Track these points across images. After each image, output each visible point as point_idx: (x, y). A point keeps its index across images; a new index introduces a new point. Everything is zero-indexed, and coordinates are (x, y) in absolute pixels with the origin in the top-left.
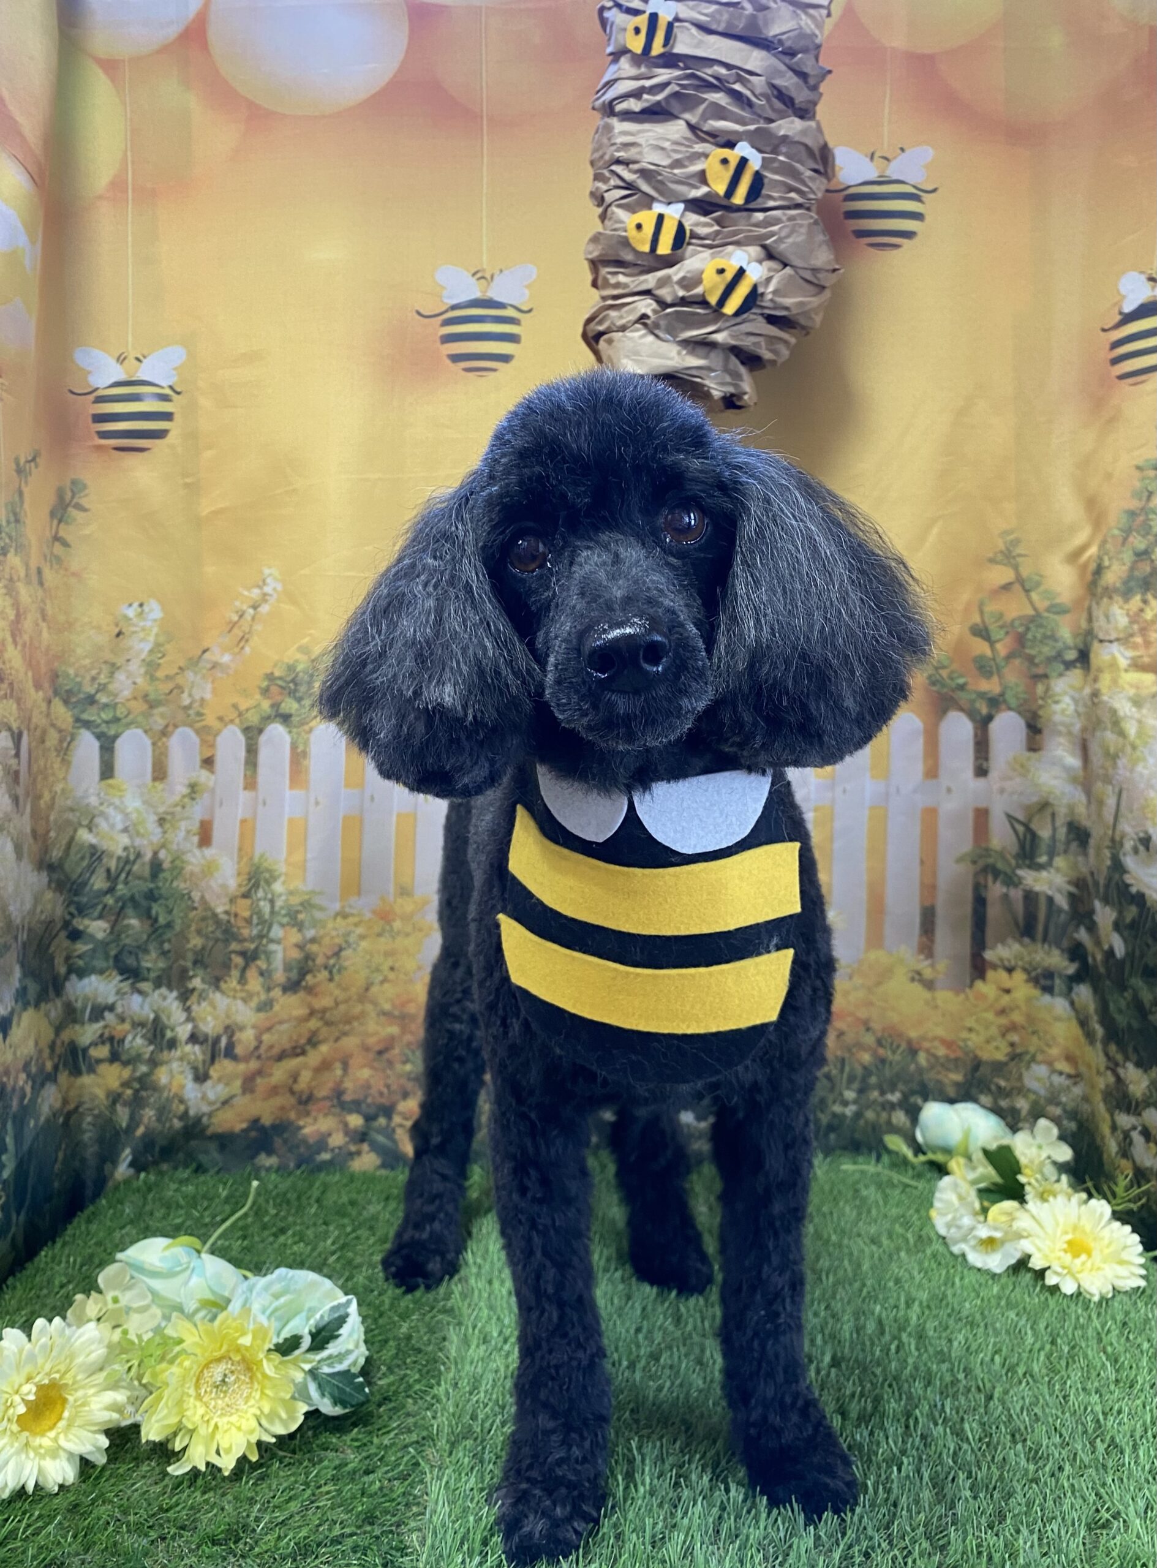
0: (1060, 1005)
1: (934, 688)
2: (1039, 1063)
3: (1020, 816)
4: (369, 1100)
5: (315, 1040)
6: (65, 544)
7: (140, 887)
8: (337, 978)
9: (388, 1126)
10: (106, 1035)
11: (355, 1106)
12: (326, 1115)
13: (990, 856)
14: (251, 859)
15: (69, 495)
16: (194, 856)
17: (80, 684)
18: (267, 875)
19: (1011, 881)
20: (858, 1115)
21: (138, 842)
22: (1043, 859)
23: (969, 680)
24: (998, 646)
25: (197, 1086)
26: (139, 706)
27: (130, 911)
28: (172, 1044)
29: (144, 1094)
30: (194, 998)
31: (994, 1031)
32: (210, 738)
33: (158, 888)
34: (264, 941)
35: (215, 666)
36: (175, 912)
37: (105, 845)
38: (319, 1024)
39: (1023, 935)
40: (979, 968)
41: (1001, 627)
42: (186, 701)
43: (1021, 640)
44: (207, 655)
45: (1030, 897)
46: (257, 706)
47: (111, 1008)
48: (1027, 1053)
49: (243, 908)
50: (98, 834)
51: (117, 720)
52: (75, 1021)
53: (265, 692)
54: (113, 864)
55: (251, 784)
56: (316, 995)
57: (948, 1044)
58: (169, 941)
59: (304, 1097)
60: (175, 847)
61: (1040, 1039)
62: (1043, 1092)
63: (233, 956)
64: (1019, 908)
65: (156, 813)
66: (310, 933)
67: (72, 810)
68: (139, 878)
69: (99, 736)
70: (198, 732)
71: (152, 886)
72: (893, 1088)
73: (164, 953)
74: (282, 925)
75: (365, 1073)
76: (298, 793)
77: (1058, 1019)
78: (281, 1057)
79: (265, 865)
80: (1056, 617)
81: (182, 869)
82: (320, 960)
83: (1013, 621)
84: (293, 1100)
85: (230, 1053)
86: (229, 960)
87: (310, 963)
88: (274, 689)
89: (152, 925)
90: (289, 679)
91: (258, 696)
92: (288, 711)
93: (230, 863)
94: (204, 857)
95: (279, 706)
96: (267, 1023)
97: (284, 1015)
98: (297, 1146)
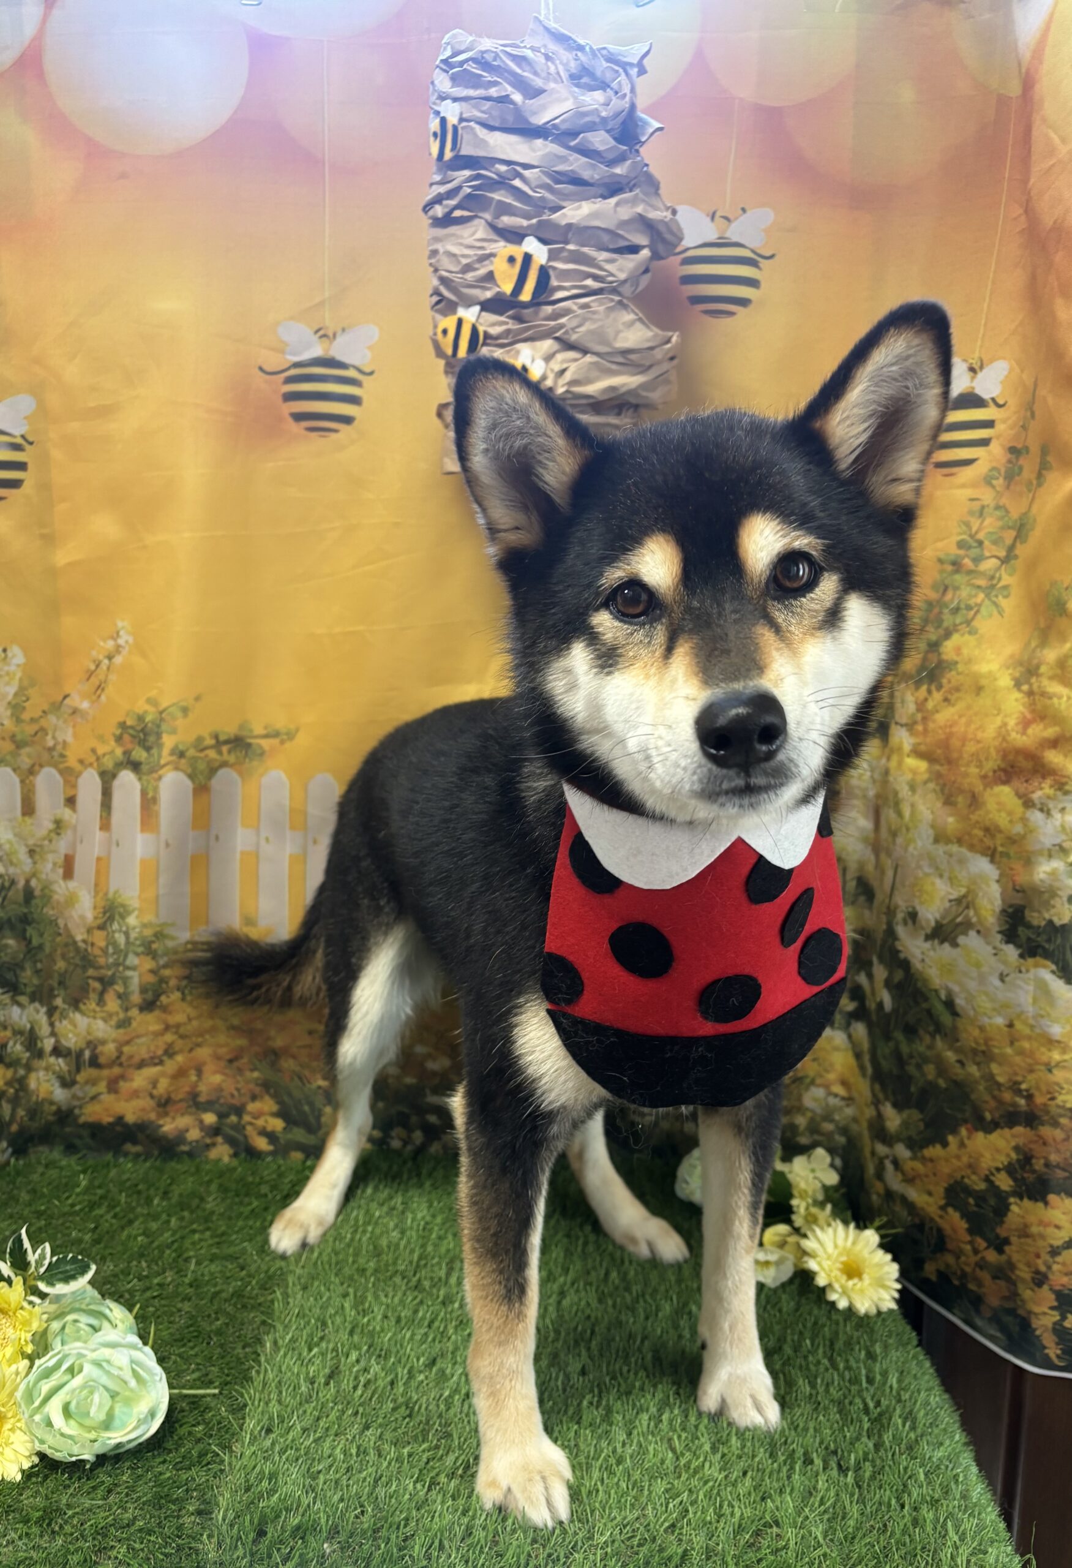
0: (838, 1037)
2: (819, 1086)
4: (222, 1101)
5: (171, 1051)
7: (15, 910)
8: (189, 999)
9: (240, 1125)
11: (209, 1106)
12: (182, 1115)
14: (106, 894)
16: (60, 886)
18: (121, 910)
21: (11, 870)
25: (65, 1090)
26: (7, 746)
27: (7, 932)
28: (39, 1055)
29: (21, 1094)
30: (57, 1015)
32: (73, 779)
33: (31, 913)
34: (121, 968)
35: (75, 711)
36: (46, 935)
38: (175, 1037)
42: (50, 743)
44: (67, 701)
46: (112, 752)
49: (100, 939)
53: (119, 739)
55: (105, 825)
56: (170, 1013)
58: (41, 961)
59: (163, 1101)
60: (43, 877)
61: (819, 1065)
62: (819, 1111)
63: (91, 981)
65: (27, 846)
66: (163, 960)
68: (14, 903)
70: (61, 772)
71: (25, 910)
73: (37, 972)
74: (137, 954)
75: (217, 1079)
76: (149, 836)
77: (836, 1049)
78: (142, 1064)
79: (119, 900)
81: (50, 897)
82: (173, 983)
84: (152, 1103)
85: (94, 1062)
86: (88, 984)
87: (164, 986)
88: (126, 737)
89: (27, 946)
90: (139, 728)
91: (113, 743)
92: (137, 759)
93: (88, 896)
94: (67, 889)
95: (130, 754)
96: (126, 1038)
97: (141, 1031)
98: (159, 1140)
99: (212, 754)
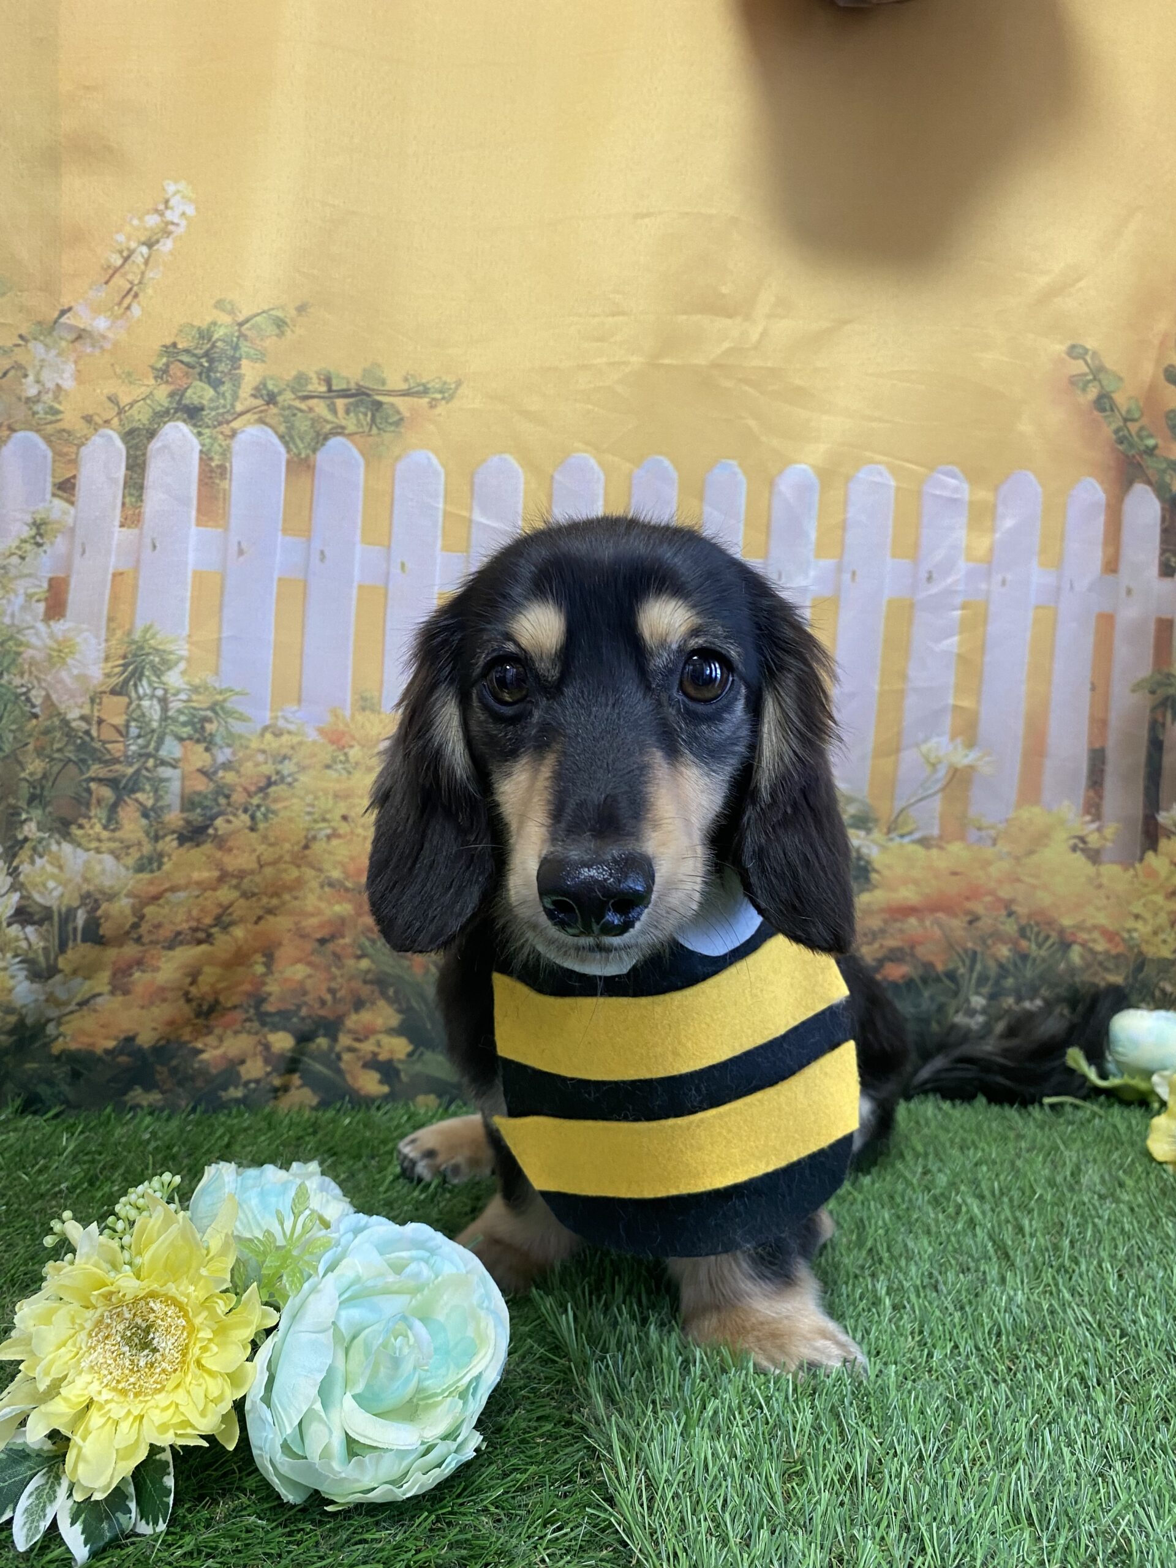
1: (1121, 447)
4: (303, 1011)
5: (226, 919)
8: (261, 826)
9: (331, 1049)
11: (280, 1020)
12: (236, 1033)
13: (1171, 685)
14: (129, 633)
16: (38, 634)
18: (156, 659)
25: (35, 987)
31: (1162, 918)
32: (70, 450)
34: (151, 763)
35: (81, 335)
38: (235, 894)
40: (1151, 835)
42: (31, 389)
44: (63, 320)
46: (150, 395)
49: (114, 711)
55: (132, 517)
56: (230, 850)
57: (1110, 936)
59: (205, 1008)
63: (95, 786)
66: (223, 755)
70: (49, 439)
74: (181, 739)
75: (299, 972)
76: (211, 531)
78: (175, 941)
79: (152, 642)
81: (18, 654)
82: (238, 797)
84: (187, 1010)
85: (93, 935)
86: (89, 791)
87: (222, 801)
88: (176, 369)
90: (199, 352)
91: (152, 382)
92: (196, 401)
93: (94, 641)
94: (52, 636)
95: (182, 396)
96: (153, 890)
97: (179, 879)
98: (192, 1079)
99: (320, 408)
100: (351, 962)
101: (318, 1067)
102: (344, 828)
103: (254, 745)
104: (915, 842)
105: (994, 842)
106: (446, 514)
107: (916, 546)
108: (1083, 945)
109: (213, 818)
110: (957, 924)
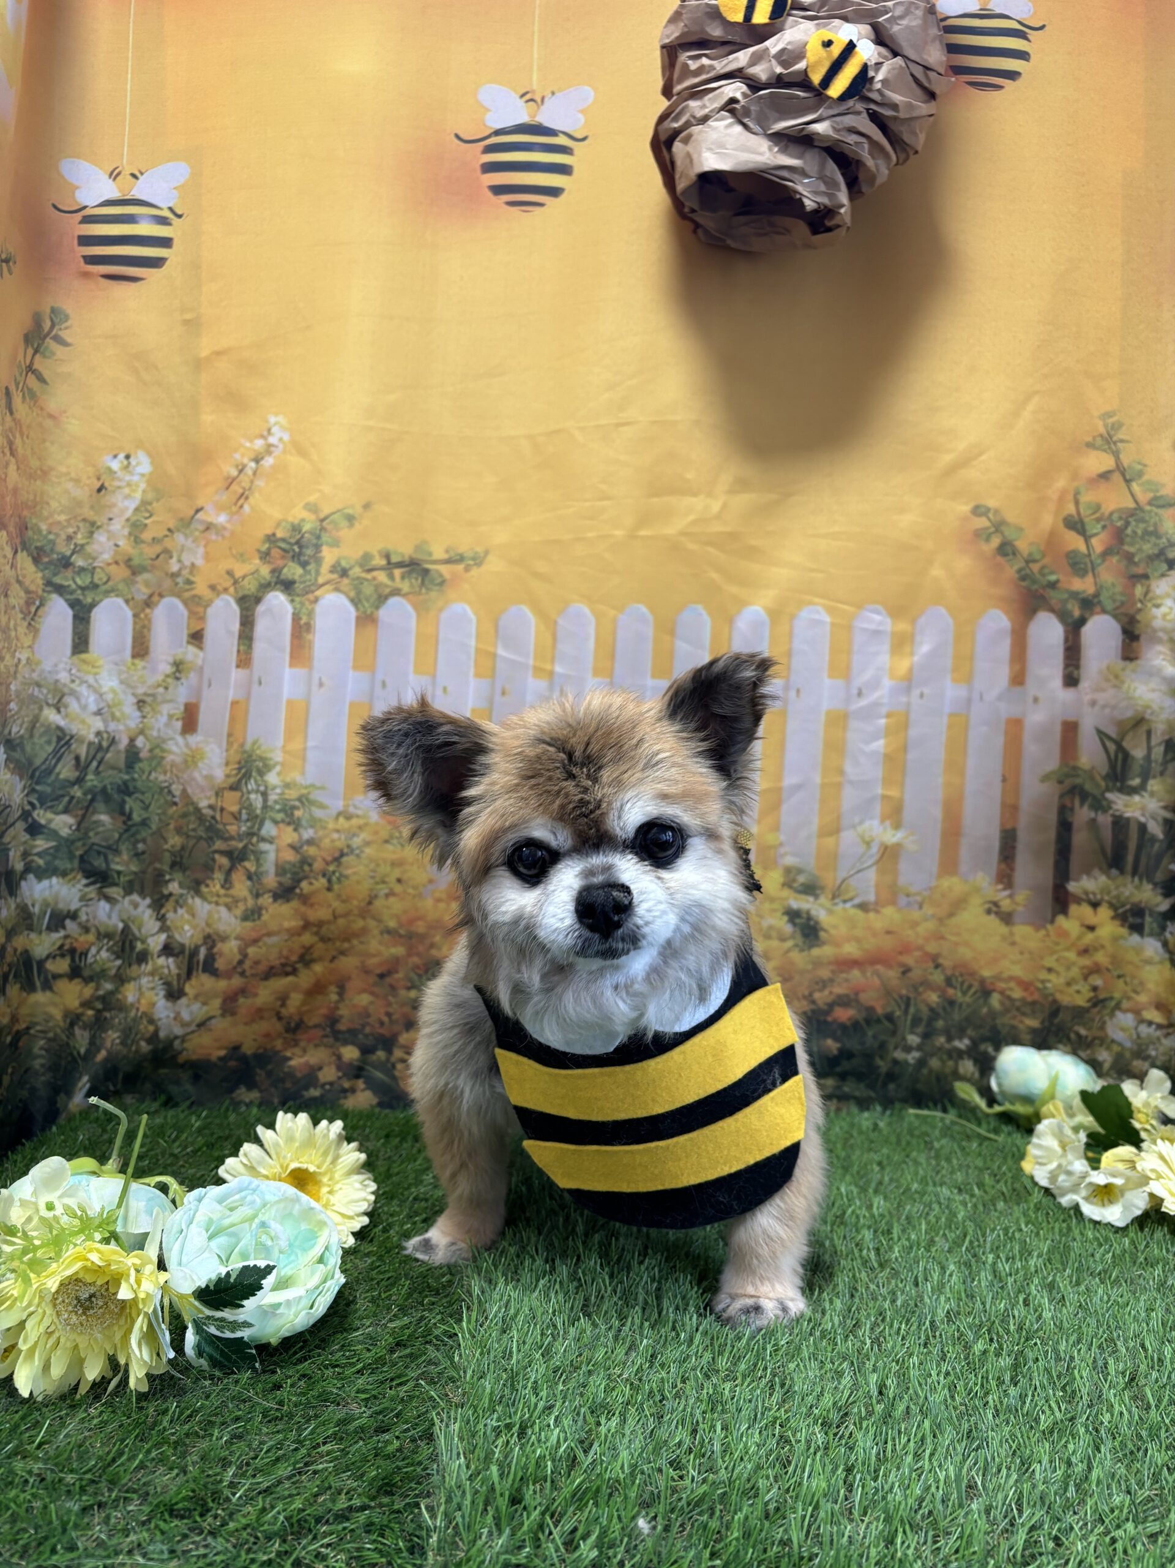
0: (1151, 947)
1: (1024, 584)
2: (1124, 1011)
3: (1112, 732)
4: (368, 1030)
5: (307, 957)
6: (41, 379)
7: (113, 778)
8: (336, 887)
9: (388, 1060)
10: (66, 947)
11: (350, 1036)
12: (316, 1046)
13: (1077, 776)
14: (242, 746)
15: (47, 325)
16: (177, 744)
17: (53, 542)
18: (261, 764)
19: (1100, 805)
20: (921, 1063)
21: (112, 727)
22: (1136, 782)
23: (1061, 577)
24: (1094, 541)
25: (169, 1004)
26: (120, 573)
27: (100, 805)
28: (143, 957)
29: (107, 1015)
30: (170, 905)
31: (1075, 972)
32: (200, 610)
33: (134, 780)
34: (255, 840)
35: (209, 527)
36: (153, 807)
37: (74, 728)
38: (315, 939)
39: (1110, 866)
40: (1061, 901)
41: (1098, 520)
42: (174, 567)
43: (1119, 536)
44: (200, 515)
45: (1120, 824)
46: (257, 571)
47: (74, 916)
48: (1111, 998)
49: (231, 802)
50: (67, 716)
51: (95, 586)
52: (30, 928)
53: (266, 558)
54: (83, 751)
55: (244, 660)
56: (312, 905)
57: (1025, 985)
58: (144, 841)
59: (293, 1025)
60: (155, 733)
61: (1125, 983)
63: (217, 856)
64: (1107, 834)
65: (135, 695)
66: (307, 834)
67: (38, 685)
68: (113, 768)
69: (73, 604)
70: (185, 603)
71: (126, 777)
72: (961, 1033)
73: (137, 855)
74: (276, 822)
75: (364, 999)
76: (301, 672)
77: (1147, 962)
78: (270, 973)
79: (258, 751)
80: (1160, 511)
81: (163, 758)
82: (318, 865)
83: (1111, 514)
84: (279, 1027)
85: (209, 967)
86: (212, 861)
87: (306, 868)
88: (275, 552)
89: (124, 823)
90: (293, 541)
91: (257, 561)
92: (290, 577)
93: (217, 751)
94: (187, 745)
95: (280, 572)
96: (254, 935)
97: (273, 926)
98: (283, 1080)
99: (382, 577)
100: (403, 993)
101: (379, 1075)
102: (398, 888)
103: (331, 826)
104: (854, 906)
105: (921, 907)
106: (477, 650)
107: (848, 668)
108: (1002, 993)
109: (299, 881)
110: (892, 975)
